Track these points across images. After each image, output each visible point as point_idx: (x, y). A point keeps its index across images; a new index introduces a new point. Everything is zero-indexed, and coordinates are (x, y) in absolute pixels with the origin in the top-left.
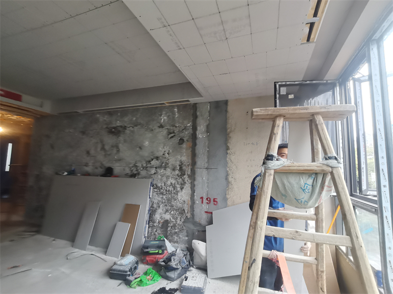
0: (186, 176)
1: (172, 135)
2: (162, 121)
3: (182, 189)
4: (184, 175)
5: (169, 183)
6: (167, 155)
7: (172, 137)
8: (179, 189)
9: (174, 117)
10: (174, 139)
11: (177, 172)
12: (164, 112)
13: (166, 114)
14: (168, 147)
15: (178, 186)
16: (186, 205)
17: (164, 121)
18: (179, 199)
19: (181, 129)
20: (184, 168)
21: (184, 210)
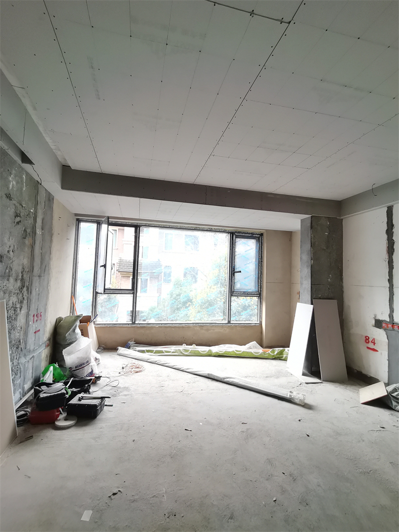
0: (25, 289)
1: (18, 219)
2: (11, 186)
3: (21, 309)
4: (24, 287)
5: (11, 302)
6: (11, 252)
7: (18, 223)
8: (19, 309)
9: (22, 189)
10: (19, 226)
11: (19, 284)
12: (14, 172)
13: (15, 176)
14: (13, 240)
15: (18, 306)
16: (22, 332)
17: (12, 188)
18: (18, 326)
19: (26, 214)
20: (25, 276)
21: (20, 342)
